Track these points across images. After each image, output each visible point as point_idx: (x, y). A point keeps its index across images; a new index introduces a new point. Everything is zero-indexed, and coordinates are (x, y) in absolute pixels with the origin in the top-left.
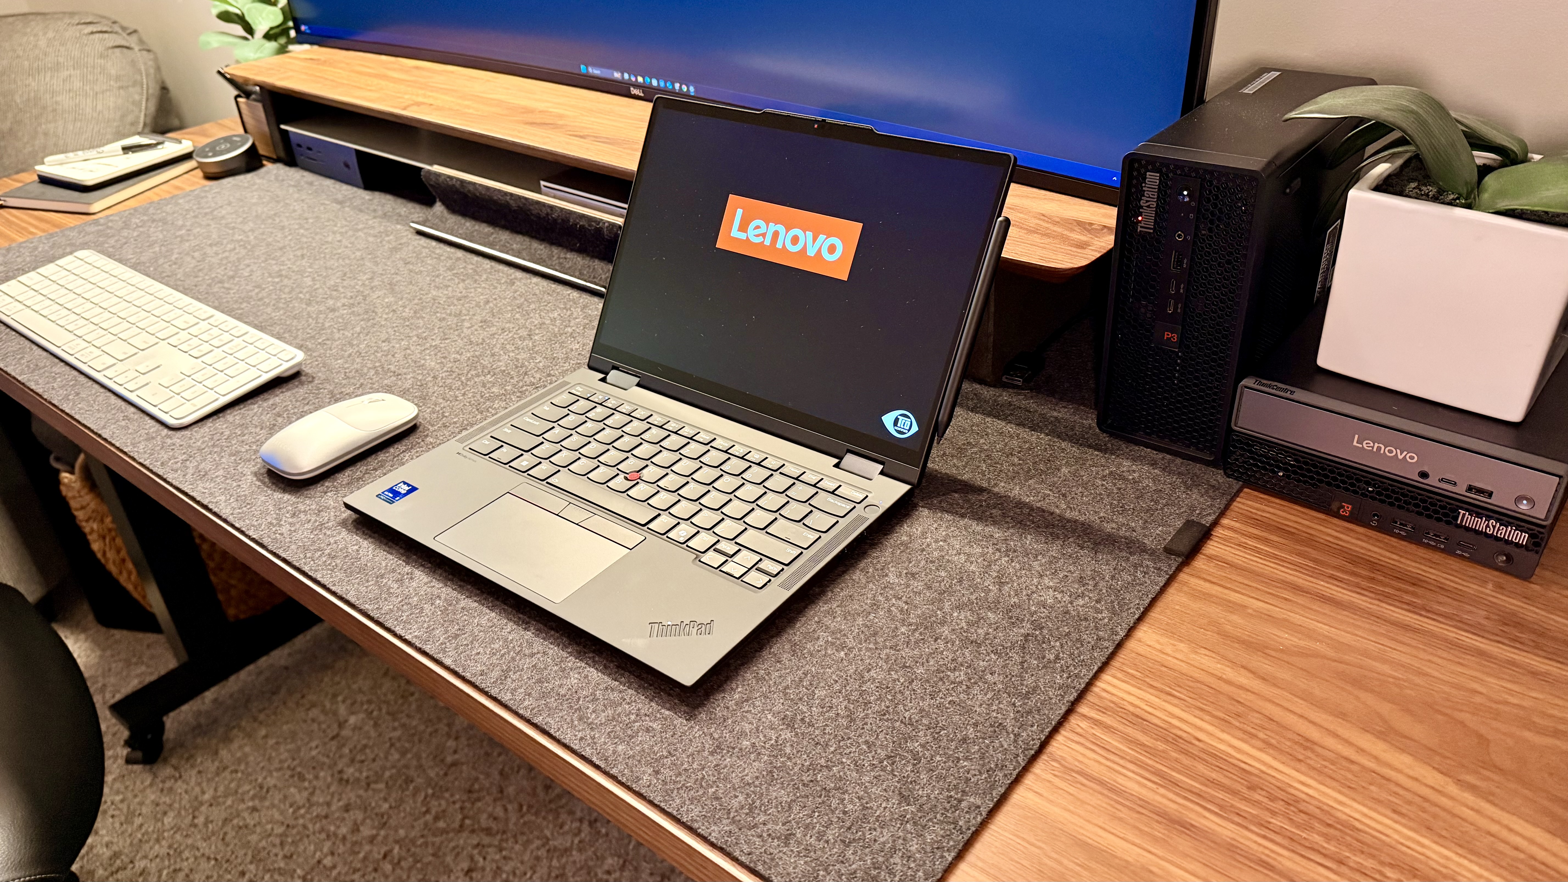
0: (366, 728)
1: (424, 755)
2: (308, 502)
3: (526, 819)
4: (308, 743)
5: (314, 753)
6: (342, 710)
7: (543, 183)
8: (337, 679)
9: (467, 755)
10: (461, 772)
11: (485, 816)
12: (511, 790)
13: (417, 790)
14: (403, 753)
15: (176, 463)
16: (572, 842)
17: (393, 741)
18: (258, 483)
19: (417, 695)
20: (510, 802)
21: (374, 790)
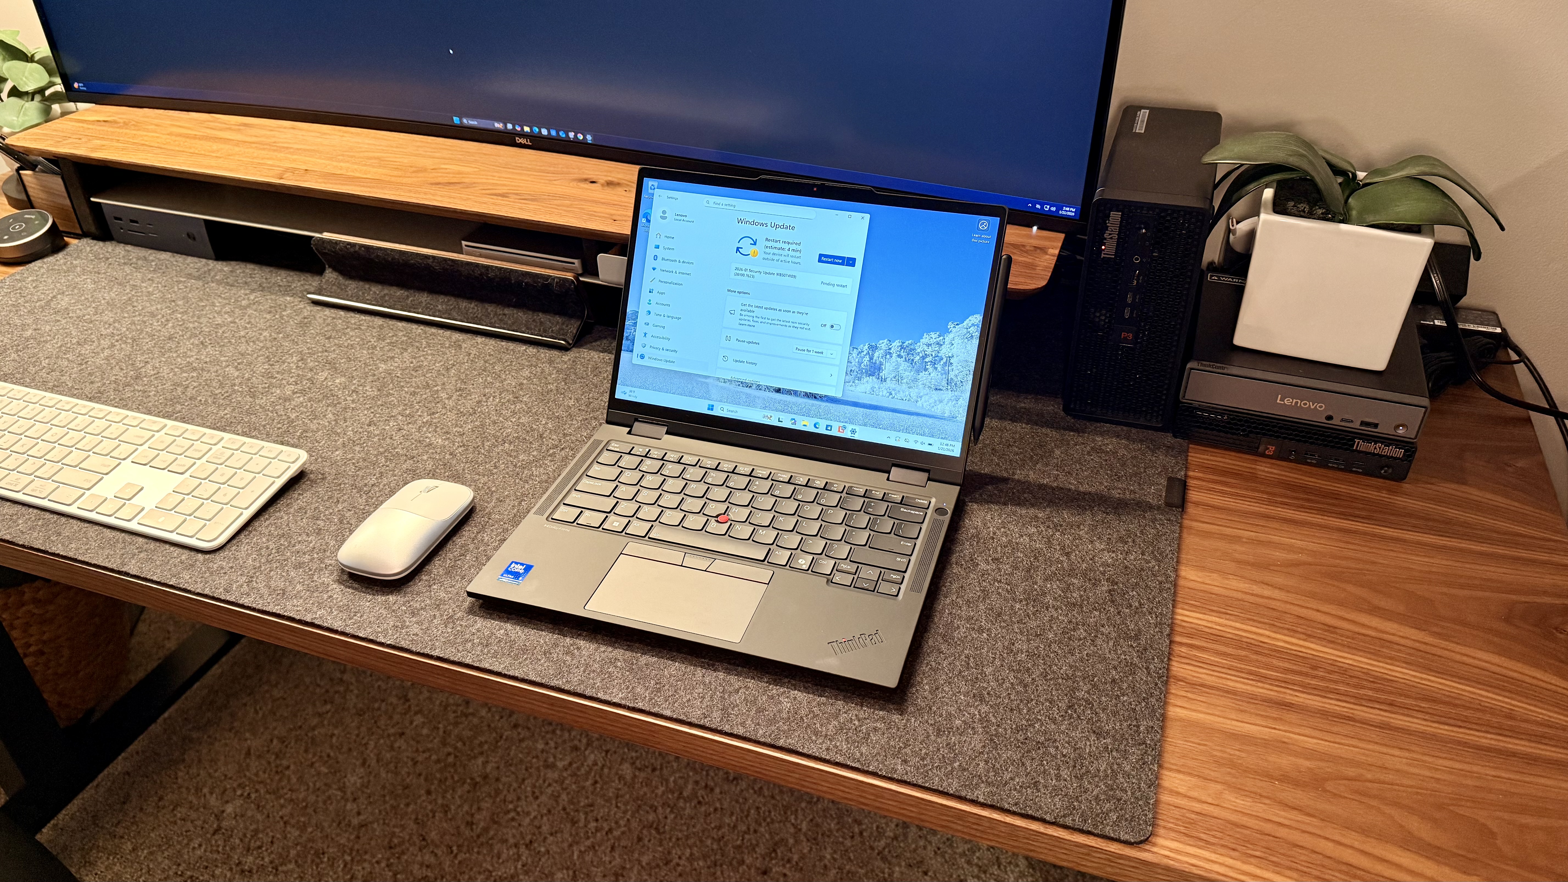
0: (249, 813)
1: (326, 824)
3: (459, 858)
4: (188, 844)
5: (199, 852)
6: (213, 801)
7: (464, 243)
8: (194, 771)
9: (372, 814)
10: (374, 830)
11: (416, 867)
12: (433, 835)
13: (332, 861)
14: (303, 828)
15: (241, 585)
16: (516, 868)
17: (285, 819)
19: (292, 767)
20: (437, 846)
21: (285, 872)
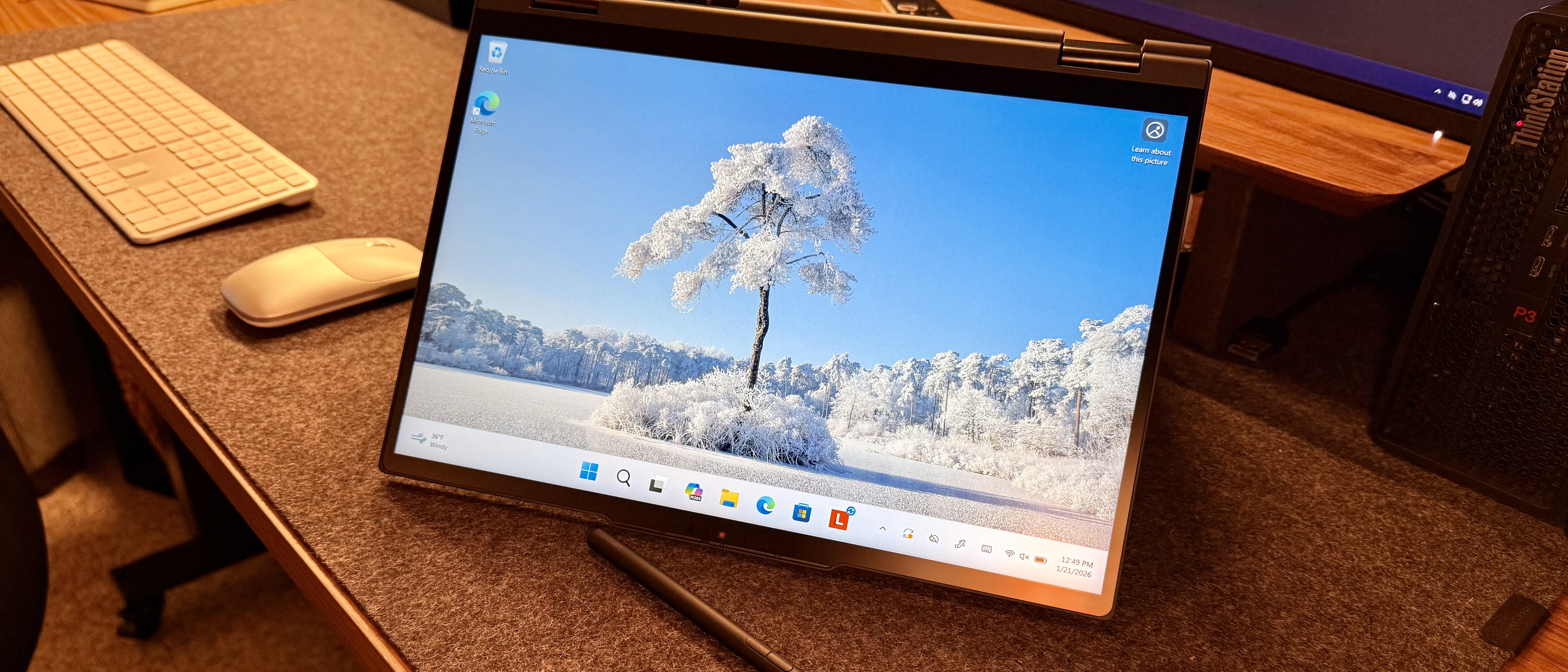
2: (262, 357)
15: (122, 284)
18: (211, 324)
